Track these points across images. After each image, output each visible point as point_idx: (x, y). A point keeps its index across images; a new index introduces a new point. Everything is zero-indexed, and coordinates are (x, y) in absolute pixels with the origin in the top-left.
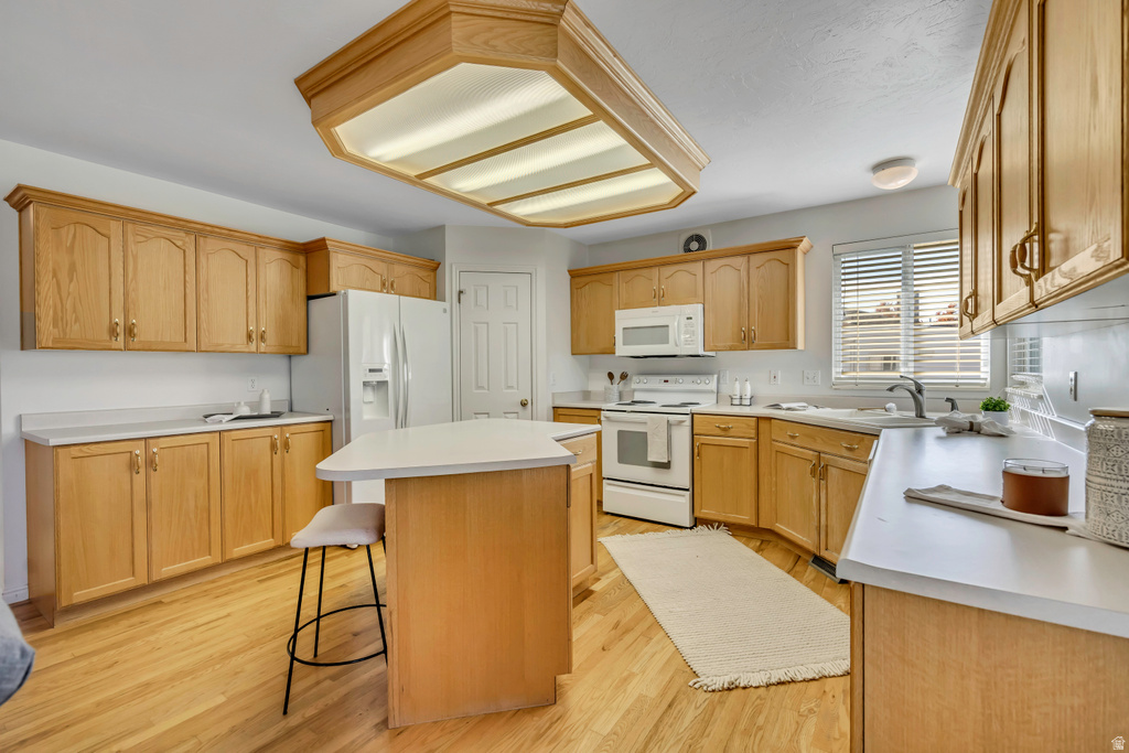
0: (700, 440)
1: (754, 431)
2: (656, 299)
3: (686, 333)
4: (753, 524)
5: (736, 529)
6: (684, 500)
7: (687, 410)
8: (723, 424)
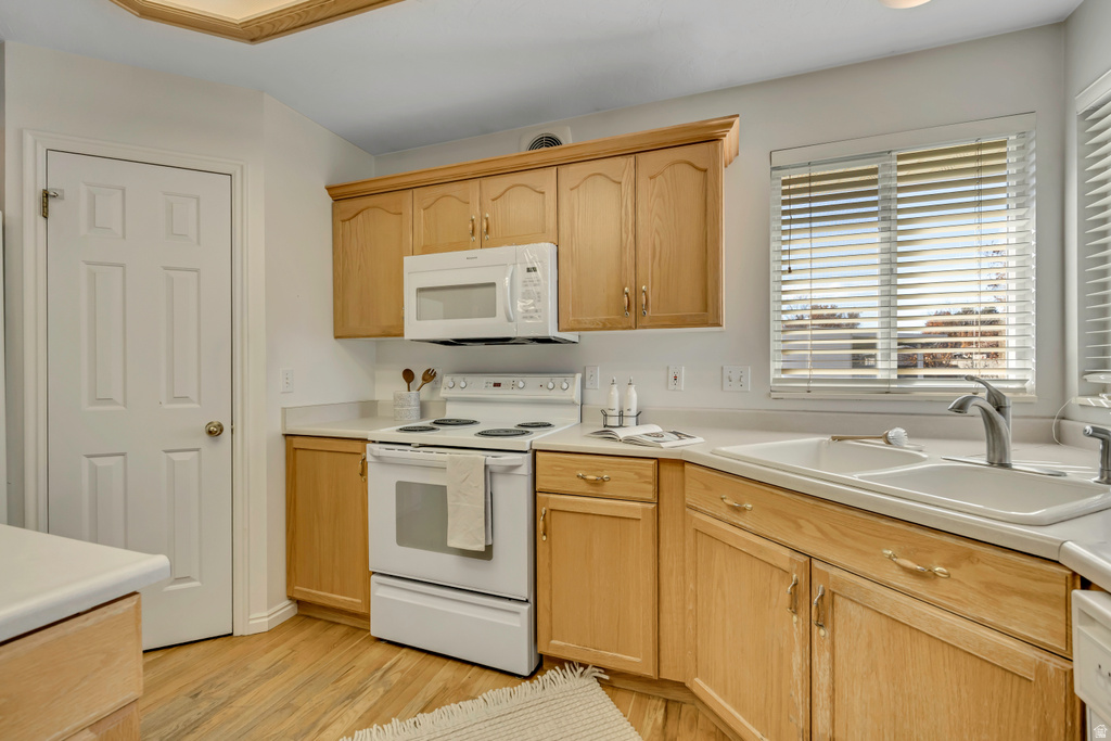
0: (549, 502)
1: (651, 488)
2: (476, 238)
3: (526, 295)
4: (650, 672)
5: (613, 680)
6: (517, 622)
7: (523, 442)
8: (592, 471)
